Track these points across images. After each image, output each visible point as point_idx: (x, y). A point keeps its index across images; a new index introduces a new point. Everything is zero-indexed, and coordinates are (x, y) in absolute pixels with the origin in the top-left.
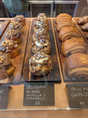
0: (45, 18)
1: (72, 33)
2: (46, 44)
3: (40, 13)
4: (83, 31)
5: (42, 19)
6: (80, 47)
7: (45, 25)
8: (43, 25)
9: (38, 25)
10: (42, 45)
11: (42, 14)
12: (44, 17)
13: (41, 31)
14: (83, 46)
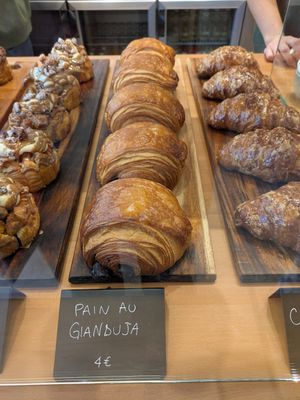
0: (75, 56)
1: (142, 108)
2: (29, 147)
3: (60, 40)
4: (205, 102)
5: (64, 59)
6: (144, 154)
7: (61, 81)
8: (53, 80)
9: (36, 78)
10: (9, 150)
11: (68, 40)
12: (72, 51)
13: (32, 101)
14: (157, 152)
